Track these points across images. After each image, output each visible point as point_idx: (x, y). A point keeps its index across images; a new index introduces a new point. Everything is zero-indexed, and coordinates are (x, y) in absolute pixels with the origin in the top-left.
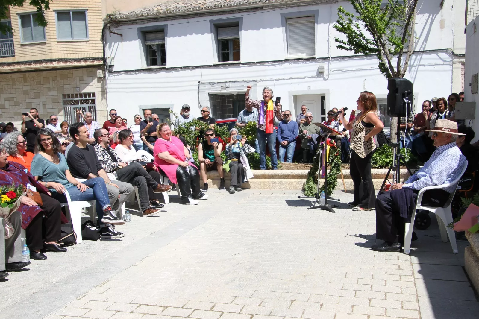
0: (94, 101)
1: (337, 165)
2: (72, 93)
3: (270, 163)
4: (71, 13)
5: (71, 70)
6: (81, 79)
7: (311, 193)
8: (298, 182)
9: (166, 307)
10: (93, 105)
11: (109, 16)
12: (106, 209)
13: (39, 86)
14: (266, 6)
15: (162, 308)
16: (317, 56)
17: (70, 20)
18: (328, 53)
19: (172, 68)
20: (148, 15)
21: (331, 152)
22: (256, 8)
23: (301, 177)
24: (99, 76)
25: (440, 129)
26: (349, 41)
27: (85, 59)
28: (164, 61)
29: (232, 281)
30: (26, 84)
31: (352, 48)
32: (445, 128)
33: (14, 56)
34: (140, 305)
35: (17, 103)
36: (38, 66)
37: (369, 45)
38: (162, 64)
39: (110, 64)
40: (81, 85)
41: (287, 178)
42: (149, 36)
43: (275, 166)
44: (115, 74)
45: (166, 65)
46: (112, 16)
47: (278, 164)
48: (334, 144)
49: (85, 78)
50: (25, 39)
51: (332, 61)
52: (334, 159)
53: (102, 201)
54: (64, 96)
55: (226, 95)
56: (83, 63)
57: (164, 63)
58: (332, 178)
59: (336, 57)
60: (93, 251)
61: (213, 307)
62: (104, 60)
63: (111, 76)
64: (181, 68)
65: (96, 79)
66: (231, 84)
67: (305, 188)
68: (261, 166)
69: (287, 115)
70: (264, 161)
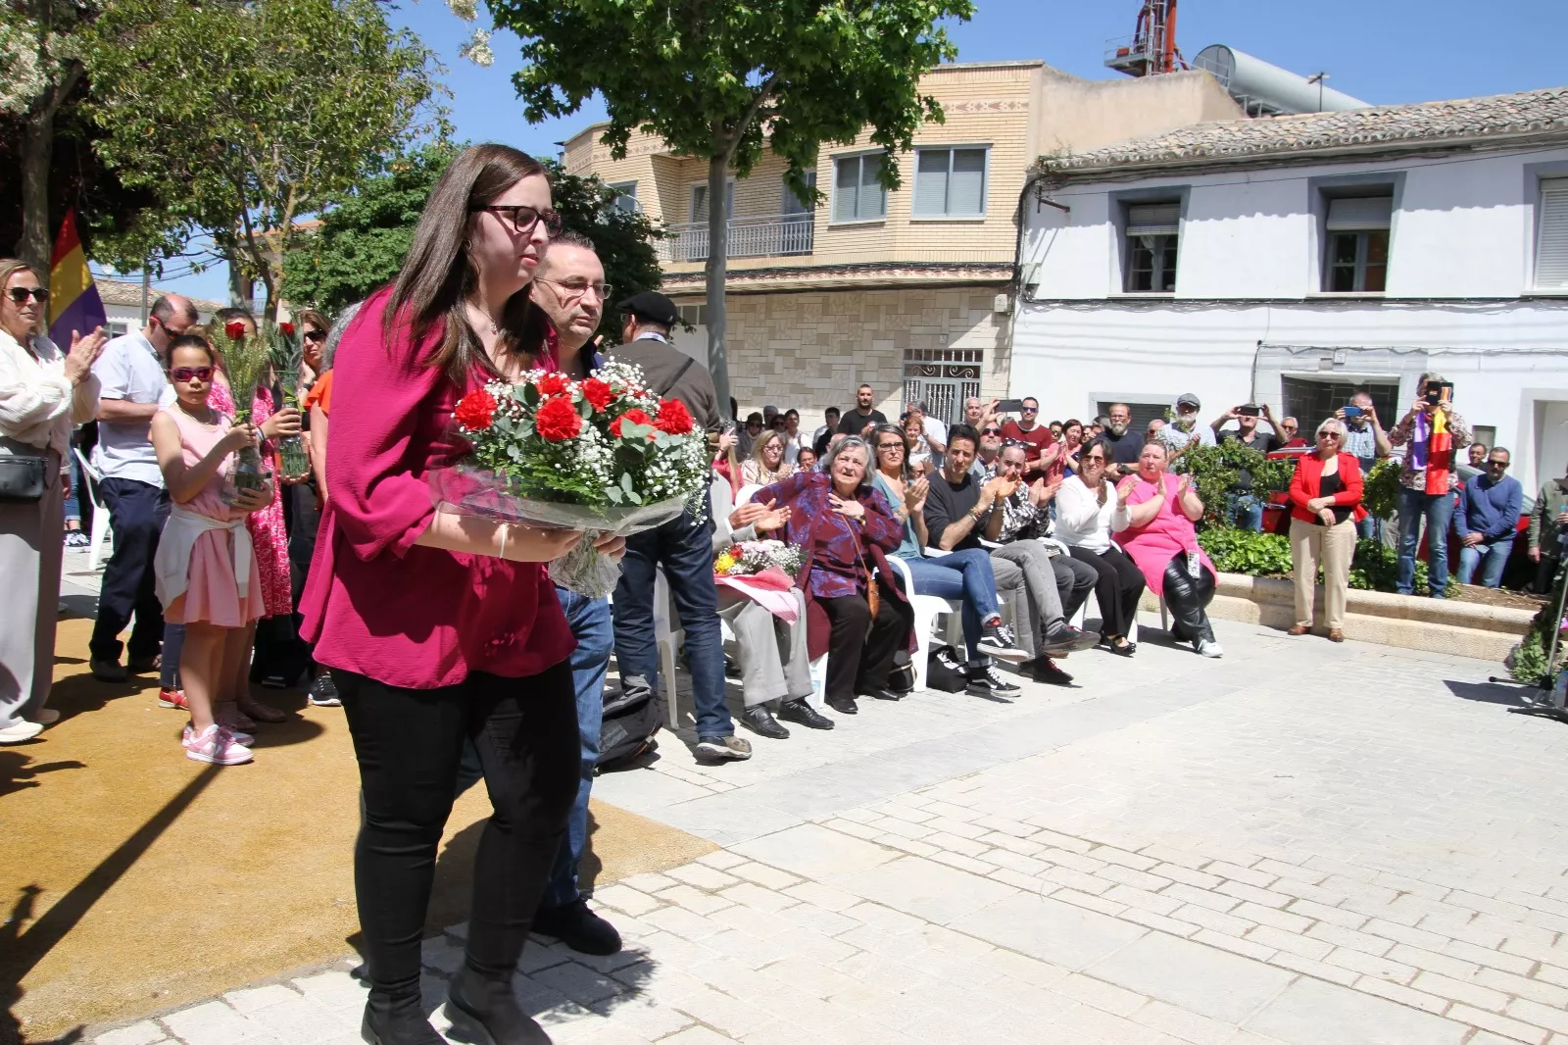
0: (976, 372)
2: (928, 346)
3: (1425, 579)
4: (952, 153)
5: (933, 292)
6: (955, 314)
7: (1532, 673)
9: (1100, 845)
10: (975, 381)
11: (1041, 160)
12: (989, 622)
13: (854, 324)
14: (1481, 143)
15: (1088, 845)
17: (945, 168)
19: (1190, 300)
20: (1142, 160)
22: (1451, 149)
23: (1509, 627)
24: (997, 309)
27: (970, 267)
28: (1169, 280)
29: (1264, 826)
30: (826, 319)
33: (810, 253)
34: (1043, 829)
35: (800, 364)
36: (860, 277)
38: (1164, 289)
39: (1030, 280)
40: (952, 329)
41: (1470, 626)
42: (1138, 214)
43: (1439, 587)
44: (1039, 307)
45: (1173, 291)
46: (1049, 162)
47: (1450, 584)
49: (964, 312)
50: (840, 214)
53: (981, 604)
54: (908, 353)
55: (1333, 384)
56: (963, 276)
57: (1169, 287)
60: (948, 712)
61: (1205, 866)
62: (1017, 269)
63: (1027, 311)
64: (1214, 301)
65: (989, 318)
66: (1352, 354)
67: (1516, 659)
68: (1398, 584)
69: (1496, 465)
70: (1408, 572)
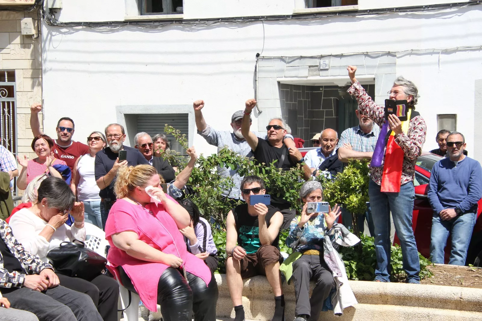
0: (11, 91)
3: (400, 265)
10: (10, 100)
19: (197, 20)
24: (24, 32)
28: (177, 3)
38: (174, 11)
39: (53, 5)
43: (413, 272)
44: (64, 30)
45: (182, 12)
55: (322, 87)
57: (178, 9)
63: (54, 33)
64: (216, 20)
65: (18, 40)
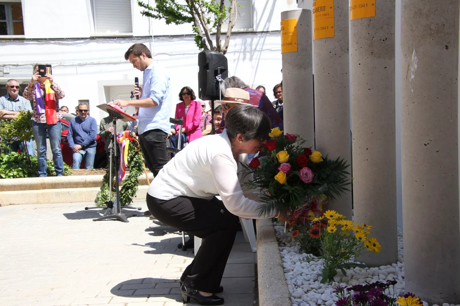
1: (138, 164)
3: (53, 169)
7: (105, 203)
8: (92, 191)
16: (134, 34)
18: (149, 31)
21: (130, 149)
23: (94, 184)
25: (233, 99)
26: (157, 7)
31: (161, 15)
32: (238, 99)
37: (180, 11)
41: (76, 187)
43: (60, 171)
47: (66, 169)
48: (135, 138)
51: (155, 41)
52: (134, 155)
58: (131, 181)
59: (160, 36)
66: (12, 69)
67: (98, 198)
68: (40, 172)
69: (83, 112)
70: (44, 166)
